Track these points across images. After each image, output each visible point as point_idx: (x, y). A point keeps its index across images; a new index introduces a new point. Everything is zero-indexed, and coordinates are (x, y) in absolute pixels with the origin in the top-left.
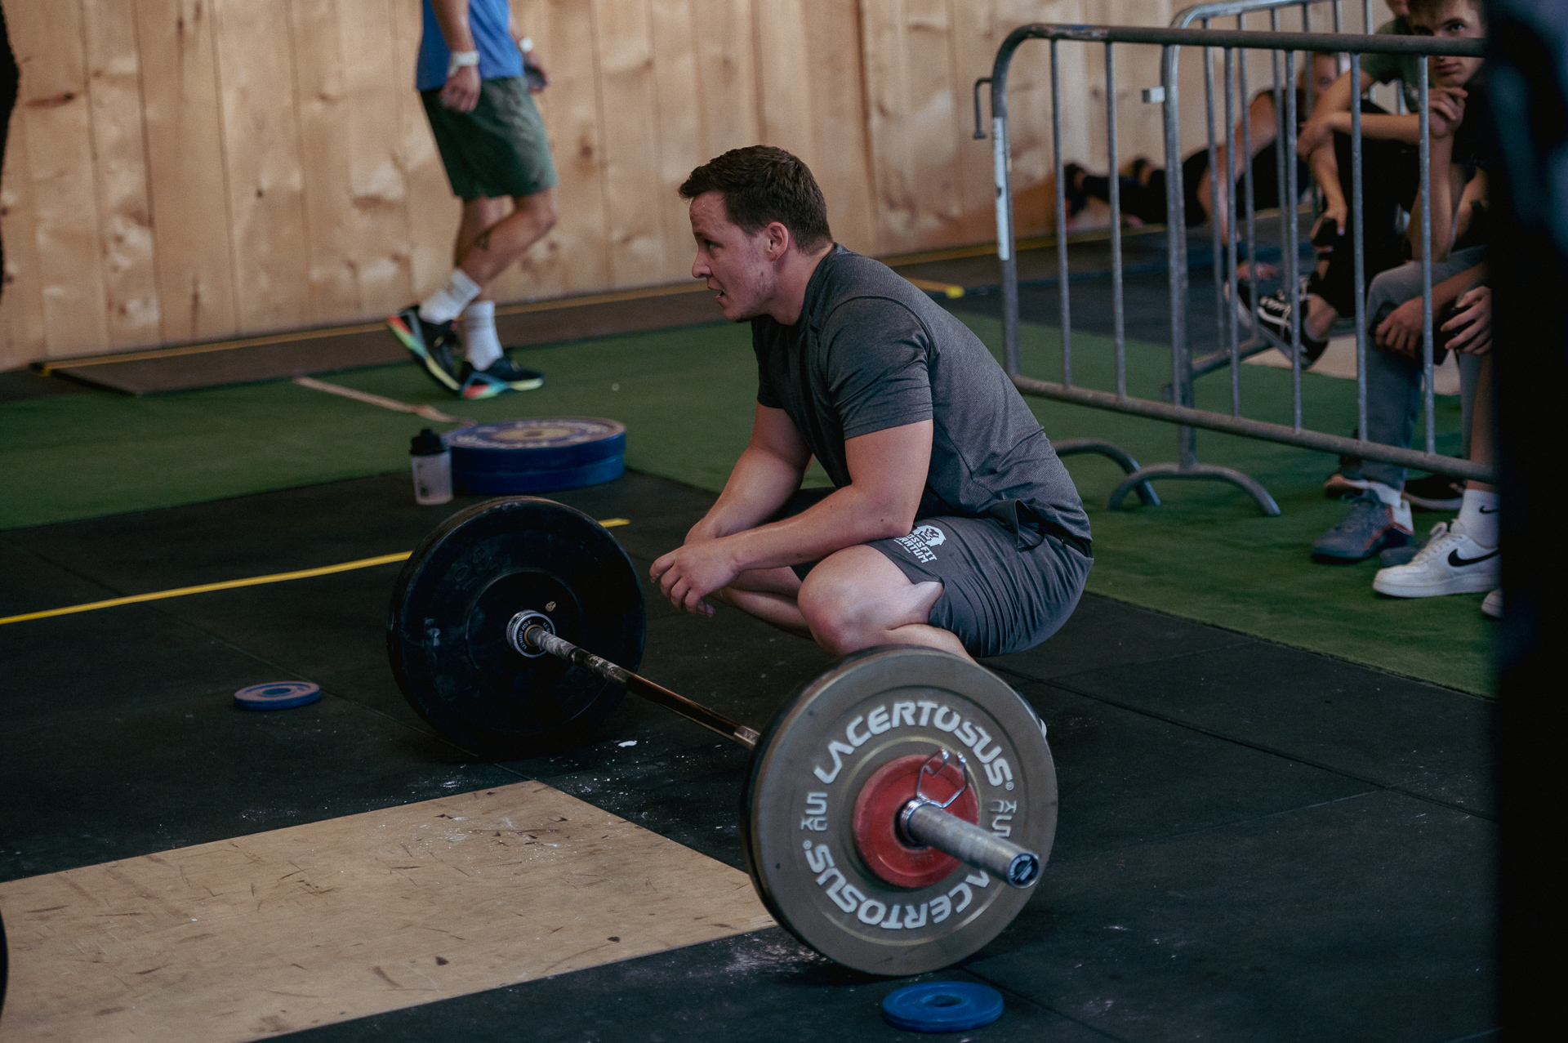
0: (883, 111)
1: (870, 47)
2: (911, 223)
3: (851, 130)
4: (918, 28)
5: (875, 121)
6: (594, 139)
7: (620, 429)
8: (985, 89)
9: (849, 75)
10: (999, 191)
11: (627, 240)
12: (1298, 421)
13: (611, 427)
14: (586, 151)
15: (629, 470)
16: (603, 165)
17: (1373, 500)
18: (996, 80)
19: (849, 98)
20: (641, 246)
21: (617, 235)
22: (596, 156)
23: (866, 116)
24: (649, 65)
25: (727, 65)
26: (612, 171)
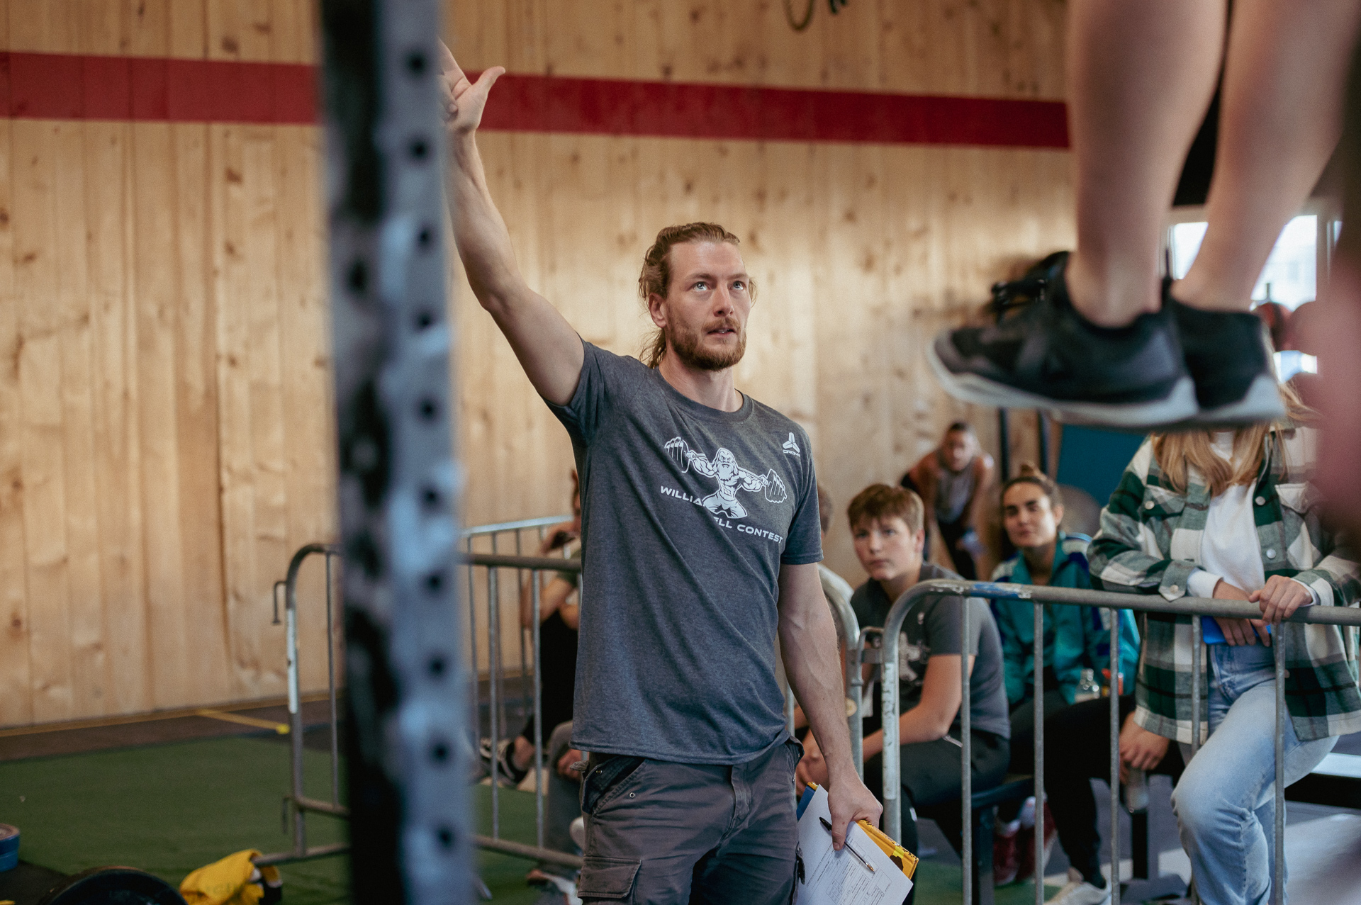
0: (237, 597)
1: (229, 550)
2: (257, 678)
3: (215, 610)
4: (264, 538)
5: (232, 603)
6: (23, 614)
7: (15, 832)
8: (281, 590)
9: (214, 571)
10: (289, 663)
11: (46, 688)
12: (496, 833)
13: (9, 830)
14: (17, 623)
15: (22, 863)
16: (29, 633)
17: (554, 890)
18: (289, 581)
19: (213, 587)
20: (56, 692)
21: (38, 684)
22: (24, 627)
23: (225, 600)
24: (65, 561)
25: (123, 562)
26: (36, 637)
